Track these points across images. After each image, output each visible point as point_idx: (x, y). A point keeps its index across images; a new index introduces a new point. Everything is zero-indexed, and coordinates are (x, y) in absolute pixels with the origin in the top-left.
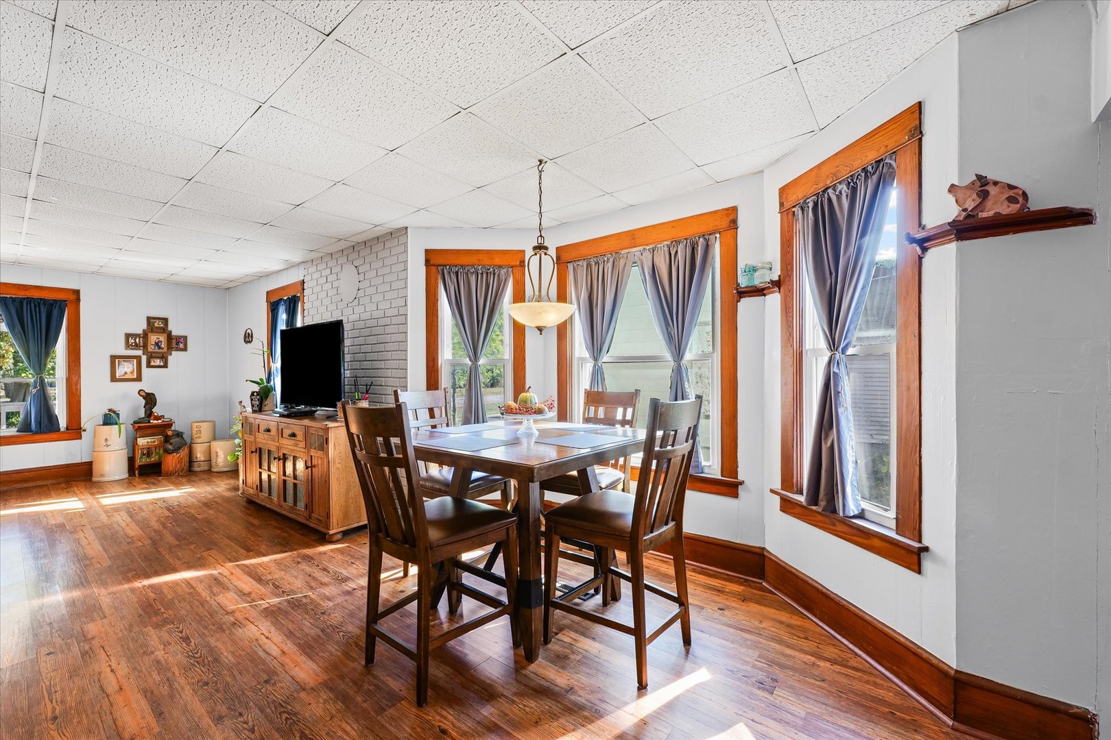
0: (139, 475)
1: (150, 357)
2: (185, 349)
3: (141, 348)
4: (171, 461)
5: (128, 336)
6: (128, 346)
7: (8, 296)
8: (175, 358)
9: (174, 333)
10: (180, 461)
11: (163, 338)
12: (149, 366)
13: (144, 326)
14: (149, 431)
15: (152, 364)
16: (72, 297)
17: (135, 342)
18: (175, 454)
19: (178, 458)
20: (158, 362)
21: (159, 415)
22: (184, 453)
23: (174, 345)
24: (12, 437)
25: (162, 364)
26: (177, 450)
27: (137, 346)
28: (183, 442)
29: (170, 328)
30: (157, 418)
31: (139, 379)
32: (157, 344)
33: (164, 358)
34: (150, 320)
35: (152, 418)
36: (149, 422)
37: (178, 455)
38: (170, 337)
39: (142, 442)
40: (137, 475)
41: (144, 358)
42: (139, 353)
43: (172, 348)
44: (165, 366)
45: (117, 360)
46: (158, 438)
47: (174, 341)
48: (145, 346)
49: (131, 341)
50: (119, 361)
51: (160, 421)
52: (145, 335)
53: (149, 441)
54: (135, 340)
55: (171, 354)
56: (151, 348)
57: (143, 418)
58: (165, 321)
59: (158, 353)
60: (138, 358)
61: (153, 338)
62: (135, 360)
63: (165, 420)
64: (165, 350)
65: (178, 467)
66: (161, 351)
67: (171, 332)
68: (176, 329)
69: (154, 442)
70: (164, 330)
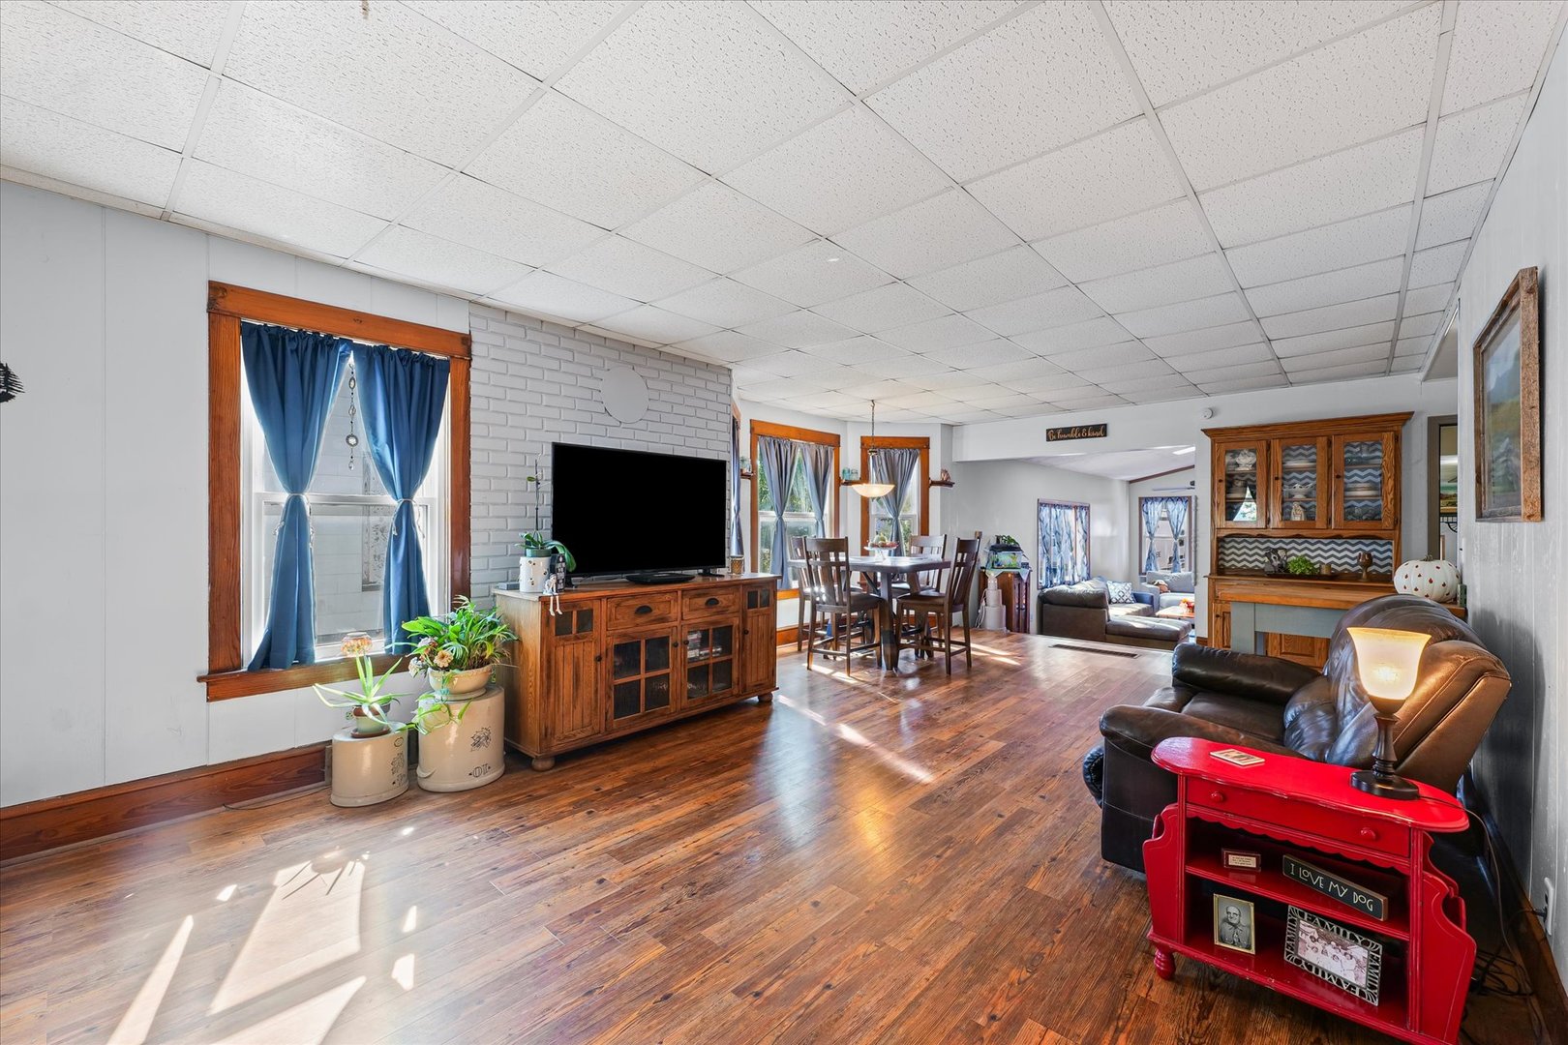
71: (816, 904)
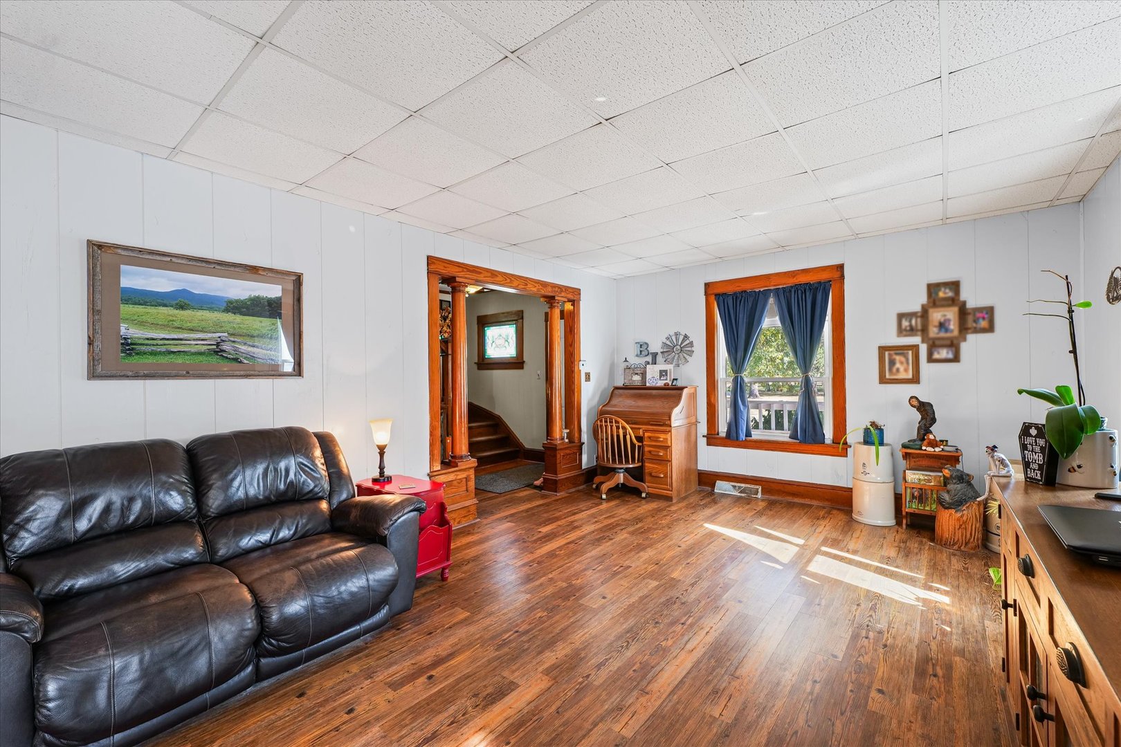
0: (907, 525)
1: (933, 346)
2: (990, 329)
3: (919, 333)
4: (948, 521)
5: (901, 316)
6: (901, 331)
7: (781, 287)
8: (972, 344)
9: (970, 305)
10: (962, 525)
11: (951, 314)
12: (931, 359)
13: (923, 299)
14: (925, 463)
15: (936, 356)
16: (837, 275)
17: (911, 326)
18: (953, 511)
19: (958, 520)
20: (944, 353)
21: (938, 439)
22: (970, 512)
23: (970, 323)
24: (783, 443)
25: (950, 356)
26: (958, 504)
27: (912, 331)
28: (971, 493)
29: (964, 296)
30: (933, 444)
31: (916, 380)
32: (942, 326)
33: (954, 345)
34: (932, 289)
35: (925, 442)
36: (921, 449)
37: (959, 515)
38: (963, 312)
39: (912, 476)
40: (904, 526)
41: (923, 349)
42: (916, 340)
43: (967, 329)
44: (956, 359)
45: (887, 353)
46: (935, 477)
47: (970, 319)
48: (924, 330)
49: (905, 323)
50: (890, 355)
51: (937, 449)
52: (924, 313)
53: (922, 477)
54: (910, 321)
55: (965, 340)
56: (933, 332)
57: (914, 441)
58: (955, 286)
59: (943, 339)
60: (915, 348)
61: (936, 315)
62: (910, 352)
63: (946, 448)
64: (956, 333)
65: (959, 534)
66: (948, 335)
67: (964, 303)
68: (972, 297)
69: (929, 481)
70: (954, 301)
71: (604, 598)
